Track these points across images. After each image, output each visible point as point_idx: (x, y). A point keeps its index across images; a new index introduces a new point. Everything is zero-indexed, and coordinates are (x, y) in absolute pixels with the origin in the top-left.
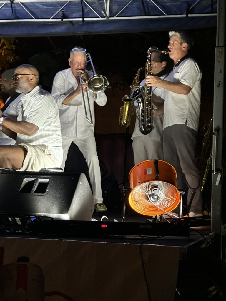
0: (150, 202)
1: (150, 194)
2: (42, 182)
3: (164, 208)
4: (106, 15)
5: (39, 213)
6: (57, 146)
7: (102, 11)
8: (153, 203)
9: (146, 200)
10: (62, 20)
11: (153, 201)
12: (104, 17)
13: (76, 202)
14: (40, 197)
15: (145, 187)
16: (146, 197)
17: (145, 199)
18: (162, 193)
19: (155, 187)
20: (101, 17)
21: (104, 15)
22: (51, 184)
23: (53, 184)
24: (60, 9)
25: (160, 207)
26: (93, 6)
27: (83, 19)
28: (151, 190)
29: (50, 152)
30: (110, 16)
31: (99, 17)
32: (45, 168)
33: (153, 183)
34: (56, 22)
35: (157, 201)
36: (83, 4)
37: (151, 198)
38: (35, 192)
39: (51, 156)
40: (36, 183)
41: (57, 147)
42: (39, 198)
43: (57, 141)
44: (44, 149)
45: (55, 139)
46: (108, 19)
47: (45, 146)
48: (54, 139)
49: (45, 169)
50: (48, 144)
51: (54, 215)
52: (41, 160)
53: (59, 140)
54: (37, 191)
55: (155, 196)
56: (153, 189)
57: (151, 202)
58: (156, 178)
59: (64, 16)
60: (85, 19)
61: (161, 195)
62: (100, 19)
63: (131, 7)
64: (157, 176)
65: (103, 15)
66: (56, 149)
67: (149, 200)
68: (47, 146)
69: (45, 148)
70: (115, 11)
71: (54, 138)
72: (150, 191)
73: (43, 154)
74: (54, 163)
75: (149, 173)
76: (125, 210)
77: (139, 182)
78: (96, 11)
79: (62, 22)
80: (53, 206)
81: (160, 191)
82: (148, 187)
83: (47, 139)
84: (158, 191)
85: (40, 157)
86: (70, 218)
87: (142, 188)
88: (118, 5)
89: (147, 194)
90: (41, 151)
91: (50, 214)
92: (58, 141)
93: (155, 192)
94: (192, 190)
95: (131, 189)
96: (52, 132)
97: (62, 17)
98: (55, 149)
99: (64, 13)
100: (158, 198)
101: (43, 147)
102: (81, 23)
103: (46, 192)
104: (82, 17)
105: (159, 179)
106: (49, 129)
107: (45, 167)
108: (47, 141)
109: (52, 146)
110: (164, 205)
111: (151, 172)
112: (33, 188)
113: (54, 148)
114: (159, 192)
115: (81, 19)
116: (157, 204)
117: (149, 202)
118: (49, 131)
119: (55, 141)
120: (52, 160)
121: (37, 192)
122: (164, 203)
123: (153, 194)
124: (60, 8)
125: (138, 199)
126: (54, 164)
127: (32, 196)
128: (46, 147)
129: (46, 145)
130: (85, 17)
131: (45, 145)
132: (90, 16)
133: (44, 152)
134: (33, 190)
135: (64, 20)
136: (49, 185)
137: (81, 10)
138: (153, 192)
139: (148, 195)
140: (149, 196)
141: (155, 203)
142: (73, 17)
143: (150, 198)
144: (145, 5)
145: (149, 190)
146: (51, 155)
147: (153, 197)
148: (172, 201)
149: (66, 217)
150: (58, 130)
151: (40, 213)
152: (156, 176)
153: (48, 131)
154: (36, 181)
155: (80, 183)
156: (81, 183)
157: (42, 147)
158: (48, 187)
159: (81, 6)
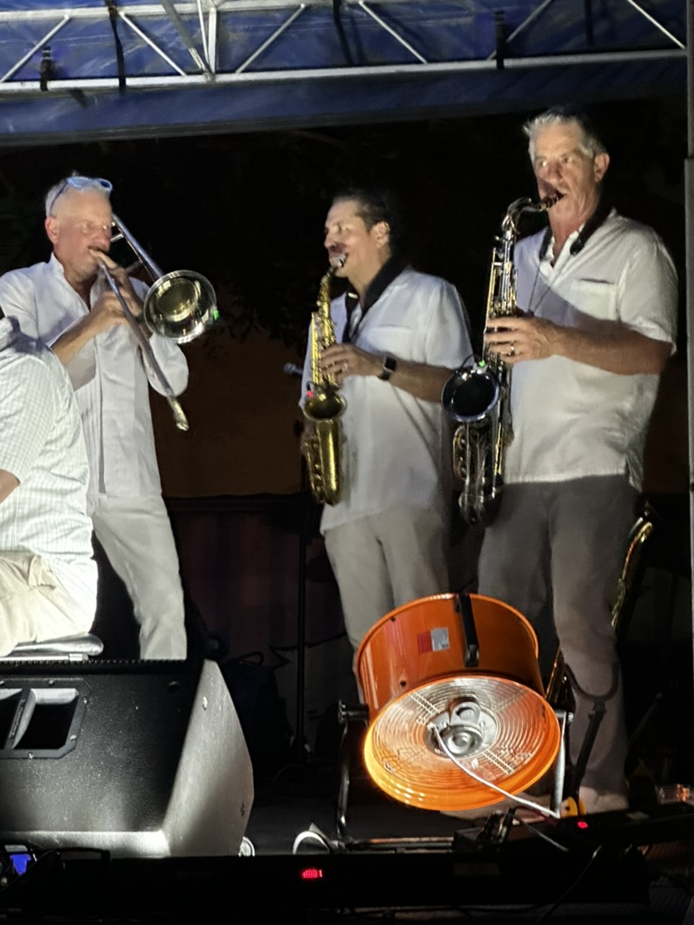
0: (444, 755)
1: (445, 726)
2: (47, 702)
3: (494, 778)
4: (208, 66)
5: (41, 829)
6: (73, 553)
7: (193, 52)
8: (457, 761)
9: (426, 751)
10: (44, 87)
11: (456, 755)
12: (200, 73)
13: (190, 780)
14: (42, 765)
15: (423, 702)
16: (429, 739)
17: (424, 747)
18: (490, 722)
19: (461, 701)
20: (189, 74)
21: (201, 65)
22: (86, 708)
23: (92, 708)
24: (34, 46)
25: (480, 774)
26: (157, 33)
27: (122, 82)
28: (449, 710)
29: (50, 574)
30: (218, 69)
31: (178, 74)
32: (32, 639)
33: (452, 684)
34: (20, 94)
35: (473, 751)
36: (119, 29)
37: (450, 741)
38: (20, 746)
39: (56, 591)
40: (24, 705)
41: (73, 556)
42: (39, 771)
43: (73, 535)
44: (25, 567)
45: (66, 527)
46: (214, 78)
47: (28, 554)
48: (62, 527)
49: (34, 643)
50: (40, 546)
51: (107, 836)
52: (17, 611)
53: (83, 529)
54: (30, 742)
55: (465, 734)
56: (457, 709)
57: (448, 757)
58: (467, 666)
59: (50, 73)
60: (130, 82)
61: (487, 728)
62: (186, 79)
63: (293, 35)
64: (473, 655)
65: (197, 66)
66: (69, 562)
67: (442, 750)
68: (37, 552)
69: (30, 560)
70: (236, 52)
71: (63, 523)
72: (446, 715)
73: (22, 585)
74: (67, 616)
75: (440, 648)
76: (346, 789)
77: (403, 684)
78: (171, 52)
79: (45, 93)
80: (100, 798)
81: (482, 714)
82: (433, 699)
83: (36, 524)
84: (477, 715)
85: (11, 598)
86: (173, 847)
87: (413, 705)
88: (246, 30)
89: (433, 729)
90: (13, 571)
91: (89, 833)
92: (77, 532)
93: (465, 719)
94: (592, 705)
95: (371, 710)
96: (55, 499)
97: (42, 74)
98: (66, 564)
99: (49, 62)
100: (475, 741)
101: (21, 560)
102: (112, 97)
103: (68, 742)
104: (115, 74)
105: (480, 667)
106: (44, 486)
107: (31, 635)
108: (37, 534)
109: (56, 553)
110: (493, 768)
111: (446, 641)
112: (14, 727)
113: (65, 561)
114: (480, 719)
115: (115, 82)
116: (471, 765)
117: (440, 755)
118: (44, 494)
119: (66, 535)
120: (57, 606)
121: (27, 742)
122: (494, 759)
123: (455, 727)
124: (35, 42)
125: (398, 747)
126: (66, 619)
127: (9, 762)
128: (35, 559)
129: (31, 548)
130: (129, 73)
131: (29, 551)
132: (147, 70)
133: (25, 576)
134: (14, 737)
135: (52, 85)
136: (76, 713)
137: (114, 50)
138: (456, 720)
139: (437, 732)
140: (441, 734)
141: (461, 759)
142: (84, 75)
143: (445, 743)
144: (347, 28)
145: (442, 713)
146: (52, 587)
147: (454, 739)
148: (528, 748)
149: (154, 843)
150: (76, 490)
151: (48, 829)
152: (469, 656)
153: (39, 493)
154: (22, 701)
155: (203, 701)
156: (206, 703)
157: (15, 560)
158: (75, 722)
159: (113, 35)
